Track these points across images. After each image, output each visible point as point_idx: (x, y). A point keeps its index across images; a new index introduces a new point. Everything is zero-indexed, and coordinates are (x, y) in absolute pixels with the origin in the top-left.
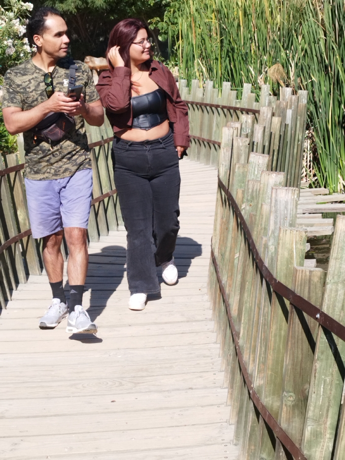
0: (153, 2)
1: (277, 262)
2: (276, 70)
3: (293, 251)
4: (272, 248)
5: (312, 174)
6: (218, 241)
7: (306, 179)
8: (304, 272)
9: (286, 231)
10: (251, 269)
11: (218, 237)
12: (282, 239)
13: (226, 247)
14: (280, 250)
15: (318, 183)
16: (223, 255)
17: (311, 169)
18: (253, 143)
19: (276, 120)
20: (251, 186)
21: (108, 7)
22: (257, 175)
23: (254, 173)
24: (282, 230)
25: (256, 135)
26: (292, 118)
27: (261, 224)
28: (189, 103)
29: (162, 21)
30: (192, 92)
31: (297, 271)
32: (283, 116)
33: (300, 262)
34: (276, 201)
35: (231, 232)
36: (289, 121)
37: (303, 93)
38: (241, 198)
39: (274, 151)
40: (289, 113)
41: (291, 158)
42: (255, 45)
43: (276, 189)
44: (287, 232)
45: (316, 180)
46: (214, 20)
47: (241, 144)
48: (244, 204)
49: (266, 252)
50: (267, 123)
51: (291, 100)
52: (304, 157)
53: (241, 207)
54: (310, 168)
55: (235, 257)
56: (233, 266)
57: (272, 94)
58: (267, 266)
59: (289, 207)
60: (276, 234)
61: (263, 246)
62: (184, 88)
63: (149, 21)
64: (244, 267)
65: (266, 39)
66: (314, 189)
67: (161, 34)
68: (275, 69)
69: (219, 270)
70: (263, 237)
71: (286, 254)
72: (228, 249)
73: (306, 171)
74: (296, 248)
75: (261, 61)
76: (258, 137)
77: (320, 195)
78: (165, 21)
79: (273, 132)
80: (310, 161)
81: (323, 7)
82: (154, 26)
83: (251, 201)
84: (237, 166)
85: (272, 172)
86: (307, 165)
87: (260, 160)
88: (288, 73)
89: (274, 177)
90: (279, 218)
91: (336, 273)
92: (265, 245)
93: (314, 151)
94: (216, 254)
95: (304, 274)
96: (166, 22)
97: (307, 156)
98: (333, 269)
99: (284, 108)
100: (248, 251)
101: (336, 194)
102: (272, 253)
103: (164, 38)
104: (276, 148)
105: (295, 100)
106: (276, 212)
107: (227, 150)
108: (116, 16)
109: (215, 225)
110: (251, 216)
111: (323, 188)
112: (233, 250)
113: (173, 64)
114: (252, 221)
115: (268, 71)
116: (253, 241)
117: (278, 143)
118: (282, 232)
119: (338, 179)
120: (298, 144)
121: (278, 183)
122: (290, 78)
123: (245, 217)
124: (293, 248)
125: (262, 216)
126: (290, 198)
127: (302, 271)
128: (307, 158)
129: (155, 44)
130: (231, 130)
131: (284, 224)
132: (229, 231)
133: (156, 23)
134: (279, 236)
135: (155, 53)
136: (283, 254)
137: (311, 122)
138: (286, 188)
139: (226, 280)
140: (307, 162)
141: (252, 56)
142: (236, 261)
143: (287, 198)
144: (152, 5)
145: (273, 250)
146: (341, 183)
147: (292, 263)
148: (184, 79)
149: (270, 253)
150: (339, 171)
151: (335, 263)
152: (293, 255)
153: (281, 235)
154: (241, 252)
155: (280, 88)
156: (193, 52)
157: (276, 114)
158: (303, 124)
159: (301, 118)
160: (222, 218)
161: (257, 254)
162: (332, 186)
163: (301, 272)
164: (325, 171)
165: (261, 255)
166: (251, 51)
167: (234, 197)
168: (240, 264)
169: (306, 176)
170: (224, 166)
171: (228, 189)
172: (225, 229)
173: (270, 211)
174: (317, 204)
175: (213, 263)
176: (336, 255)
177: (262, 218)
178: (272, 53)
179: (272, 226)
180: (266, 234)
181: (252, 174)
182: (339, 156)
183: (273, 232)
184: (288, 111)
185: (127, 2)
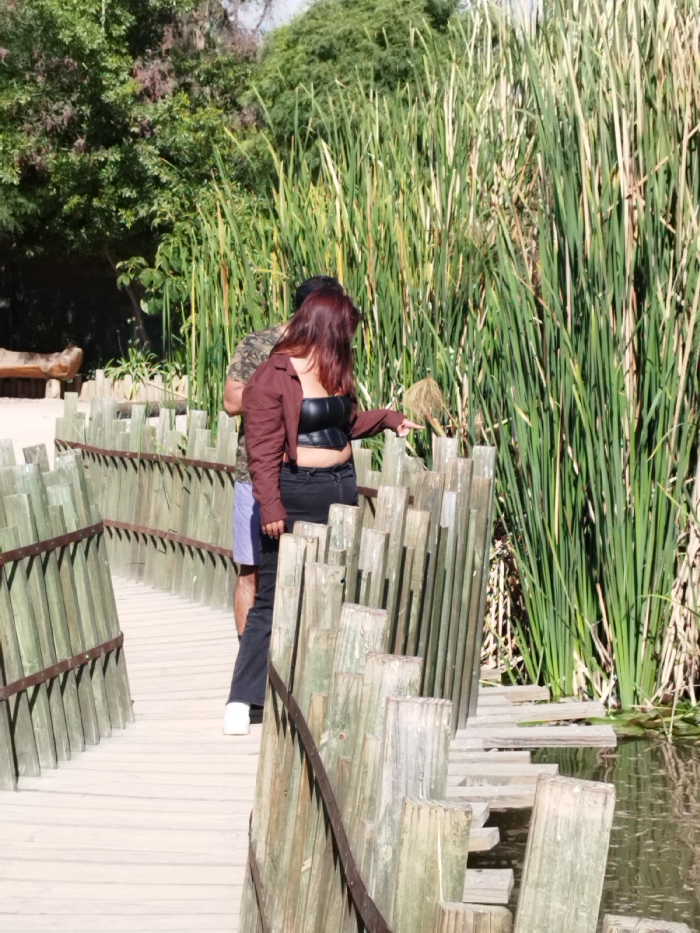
0: (133, 219)
1: (397, 888)
2: (423, 394)
3: (436, 862)
4: (385, 852)
5: (509, 647)
6: (265, 823)
7: (496, 660)
8: (461, 917)
9: (419, 809)
10: (339, 901)
11: (266, 813)
12: (408, 829)
13: (283, 840)
14: (404, 859)
15: (524, 671)
16: (275, 861)
17: (508, 635)
18: (359, 574)
19: (417, 518)
20: (342, 689)
21: (21, 229)
22: (358, 661)
23: (352, 656)
24: (409, 807)
25: (367, 554)
26: (457, 513)
27: (363, 789)
28: (212, 468)
29: (152, 265)
30: (218, 443)
31: (444, 913)
32: (434, 508)
33: (454, 889)
34: (397, 731)
35: (294, 803)
36: (448, 520)
37: (485, 453)
38: (321, 716)
39: (411, 594)
40: (450, 501)
41: (454, 612)
42: (374, 333)
43: (398, 702)
44: (422, 811)
45: (519, 664)
46: (275, 272)
47: (323, 581)
48: (327, 733)
49: (372, 862)
50: (395, 524)
51: (455, 469)
52: (489, 604)
53: (319, 738)
54: (504, 632)
55: (303, 869)
56: (296, 892)
57: (413, 450)
58: (373, 898)
59: (429, 747)
60: (396, 817)
61: (366, 846)
62: (199, 430)
63: (119, 265)
64: (323, 894)
65: (400, 319)
66: (515, 688)
67: (147, 298)
68: (421, 390)
69: (266, 900)
70: (366, 821)
71: (419, 869)
72: (288, 847)
73: (496, 640)
74: (442, 854)
75: (388, 371)
76: (371, 560)
77: (530, 701)
78: (157, 266)
79: (409, 548)
80: (505, 617)
81: (537, 249)
82: (132, 276)
83: (343, 727)
84: (313, 635)
85: (391, 656)
86: (497, 627)
87: (368, 623)
88: (451, 402)
89: (396, 668)
90: (403, 775)
91: (537, 921)
92: (370, 842)
93: (516, 593)
94: (261, 855)
95: (461, 922)
96: (160, 269)
97: (498, 604)
98: (530, 911)
99: (437, 490)
100: (332, 854)
101: (567, 699)
102: (386, 866)
103: (155, 307)
104: (417, 586)
105: (463, 470)
106: (396, 759)
107: (290, 592)
108: (40, 249)
109: (259, 782)
110: (341, 766)
111: (535, 686)
112: (298, 849)
113: (179, 368)
114: (343, 777)
115: (404, 396)
116: (343, 831)
117: (421, 575)
118: (409, 812)
119: (572, 661)
120: (472, 577)
121: (406, 685)
122: (457, 413)
123: (328, 767)
124: (435, 853)
125: (366, 767)
126: (430, 724)
127: (457, 914)
128: (497, 610)
129: (134, 319)
130: (303, 543)
131: (416, 790)
132: (290, 799)
133: (137, 271)
134: (401, 822)
135: (133, 340)
136: (411, 869)
137: (508, 520)
138: (421, 699)
139: (281, 926)
140: (497, 618)
141: (366, 358)
142: (304, 879)
143: (423, 723)
144: (129, 225)
145: (389, 857)
146: (580, 673)
147: (433, 893)
148: (202, 408)
149: (381, 865)
150: (575, 643)
151: (535, 897)
152: (437, 872)
153: (407, 820)
154: (318, 857)
155: (434, 436)
156: (224, 344)
157: (418, 502)
158: (483, 528)
159: (478, 513)
160: (277, 765)
161: (352, 864)
162: (558, 681)
163: (453, 916)
164: (542, 644)
165: (362, 868)
166: (363, 345)
167: (305, 713)
168: (315, 886)
169: (495, 653)
170: (283, 633)
171: (291, 692)
172: (283, 793)
173: (383, 759)
174: (521, 725)
175: (253, 880)
176: (536, 875)
177: (366, 773)
178: (414, 354)
179: (385, 798)
180: (371, 814)
181: (348, 656)
182: (576, 606)
183: (390, 812)
184: (447, 495)
185: (68, 218)
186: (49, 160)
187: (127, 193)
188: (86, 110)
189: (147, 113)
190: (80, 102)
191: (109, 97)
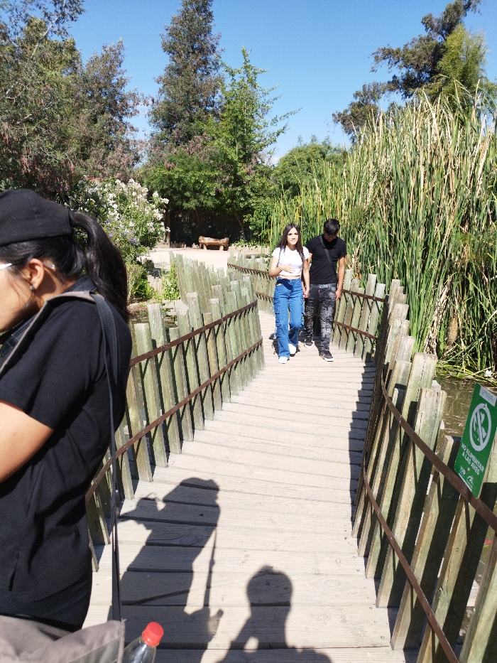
63: (243, 216)
67: (251, 225)
103: (254, 228)
133: (249, 218)
144: (243, 207)
185: (227, 205)
186: (223, 190)
187: (242, 199)
188: (233, 177)
189: (248, 178)
190: (231, 175)
191: (239, 173)
